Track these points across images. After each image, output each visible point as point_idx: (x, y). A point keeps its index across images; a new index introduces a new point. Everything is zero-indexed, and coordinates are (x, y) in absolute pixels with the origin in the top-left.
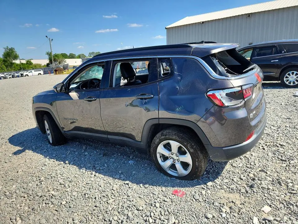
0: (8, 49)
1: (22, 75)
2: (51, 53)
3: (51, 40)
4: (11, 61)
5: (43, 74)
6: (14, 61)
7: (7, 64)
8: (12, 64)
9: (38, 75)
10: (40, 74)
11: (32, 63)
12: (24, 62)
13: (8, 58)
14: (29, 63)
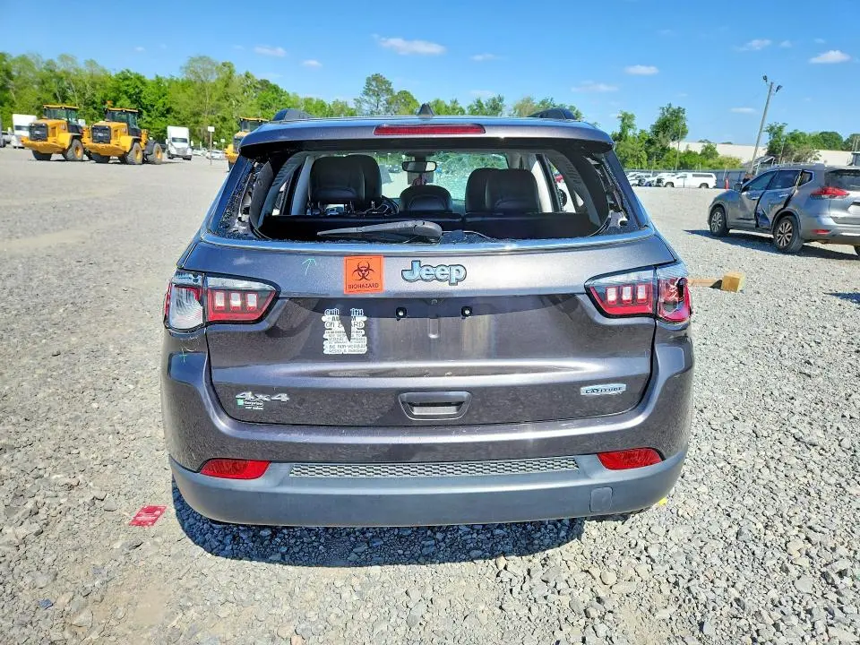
0: (671, 110)
1: (659, 181)
2: (781, 129)
3: (775, 88)
4: (664, 143)
5: (715, 187)
6: (672, 145)
7: (652, 150)
8: (665, 149)
9: (700, 187)
10: (707, 186)
11: (717, 154)
12: (697, 148)
13: (661, 135)
14: (709, 152)
